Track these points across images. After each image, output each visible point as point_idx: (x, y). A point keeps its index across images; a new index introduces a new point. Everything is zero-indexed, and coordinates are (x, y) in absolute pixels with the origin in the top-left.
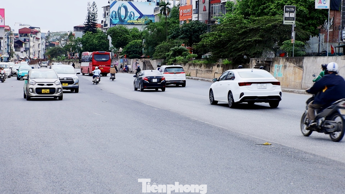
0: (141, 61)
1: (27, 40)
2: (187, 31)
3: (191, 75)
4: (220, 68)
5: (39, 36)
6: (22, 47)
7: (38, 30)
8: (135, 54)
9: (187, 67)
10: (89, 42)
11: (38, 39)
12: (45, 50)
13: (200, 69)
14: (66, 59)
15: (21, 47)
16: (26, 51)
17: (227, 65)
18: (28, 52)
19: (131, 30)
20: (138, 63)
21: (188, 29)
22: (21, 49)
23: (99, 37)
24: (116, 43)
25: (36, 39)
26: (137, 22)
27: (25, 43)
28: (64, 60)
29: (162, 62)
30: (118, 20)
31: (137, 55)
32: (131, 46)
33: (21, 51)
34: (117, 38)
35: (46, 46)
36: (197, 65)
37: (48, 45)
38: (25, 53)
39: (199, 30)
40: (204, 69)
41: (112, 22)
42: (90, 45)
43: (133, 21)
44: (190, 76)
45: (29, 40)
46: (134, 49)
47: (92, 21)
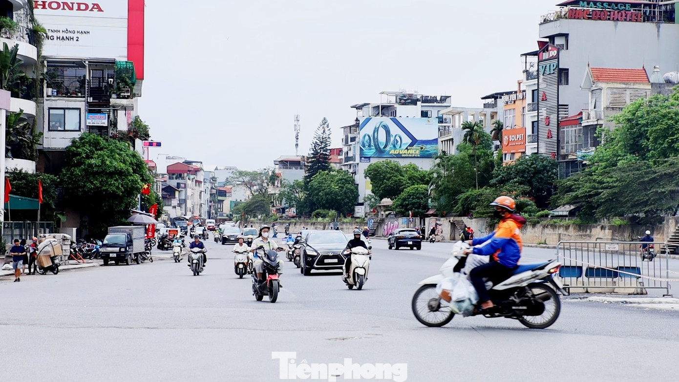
0: (448, 221)
1: (181, 185)
2: (523, 171)
3: (547, 242)
4: (607, 231)
5: (200, 177)
6: (175, 198)
7: (198, 165)
8: (416, 208)
9: (538, 230)
10: (323, 188)
11: (198, 182)
12: (211, 202)
13: (565, 233)
14: (280, 219)
15: (173, 198)
16: (180, 205)
17: (620, 226)
18: (183, 206)
19: (404, 168)
20: (440, 225)
21: (526, 168)
22: (173, 202)
23: (341, 180)
24: (381, 191)
25: (196, 183)
26: (406, 153)
27: (179, 190)
28: (277, 220)
29: (487, 222)
30: (374, 151)
31: (420, 210)
32: (408, 195)
33: (173, 205)
34: (383, 182)
35: (211, 195)
36: (560, 226)
37: (214, 193)
38: (180, 208)
39: (544, 170)
40: (574, 233)
41: (363, 154)
42: (326, 194)
43: (400, 151)
44: (546, 244)
45: (185, 184)
46: (414, 201)
47: (321, 152)
